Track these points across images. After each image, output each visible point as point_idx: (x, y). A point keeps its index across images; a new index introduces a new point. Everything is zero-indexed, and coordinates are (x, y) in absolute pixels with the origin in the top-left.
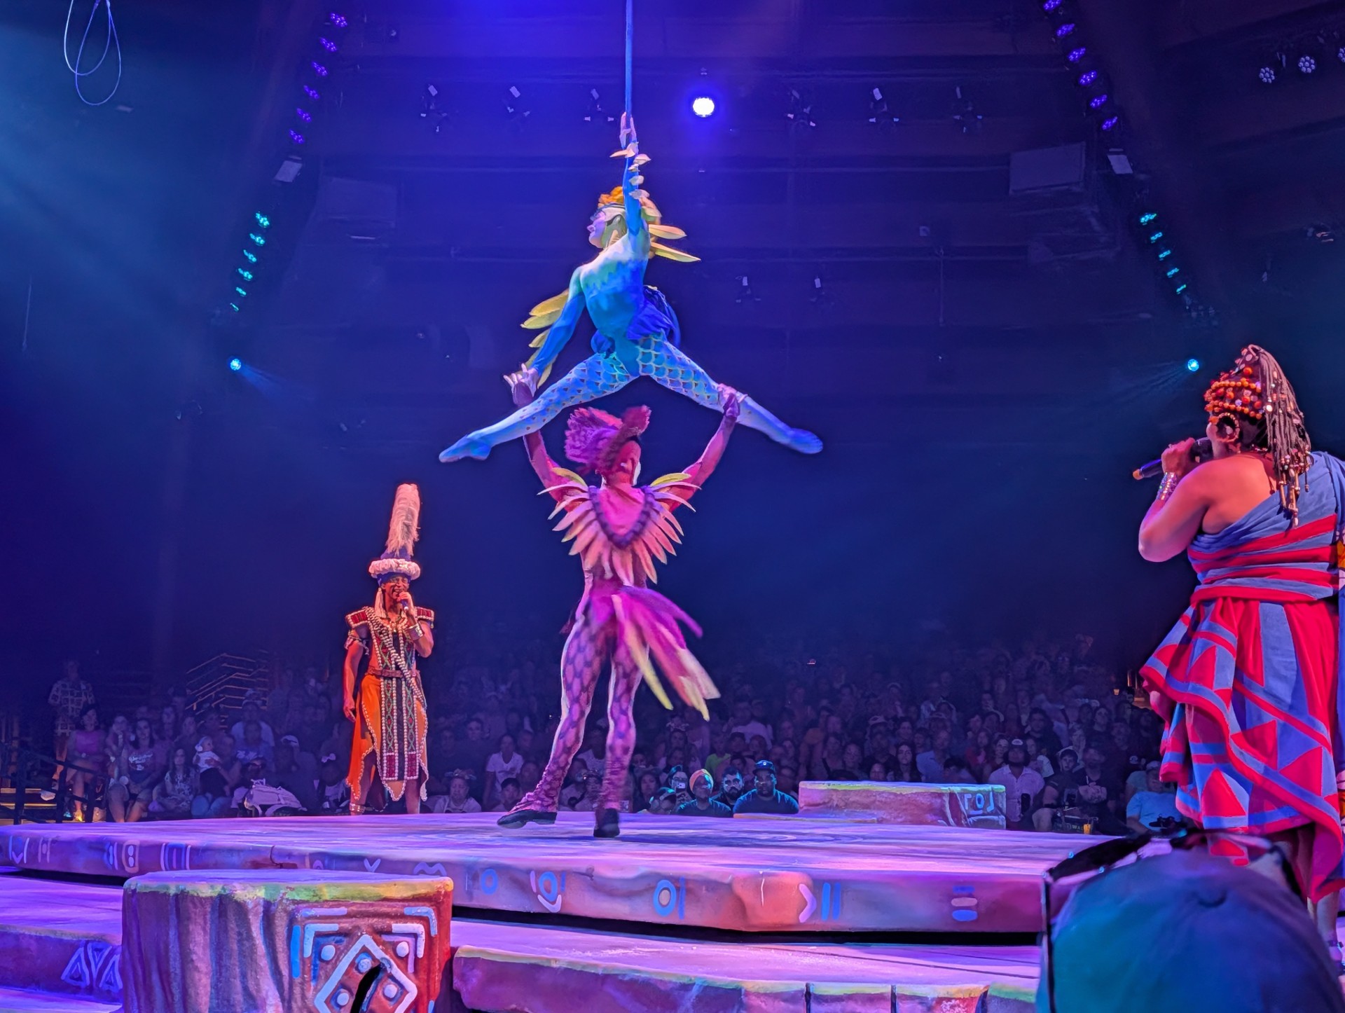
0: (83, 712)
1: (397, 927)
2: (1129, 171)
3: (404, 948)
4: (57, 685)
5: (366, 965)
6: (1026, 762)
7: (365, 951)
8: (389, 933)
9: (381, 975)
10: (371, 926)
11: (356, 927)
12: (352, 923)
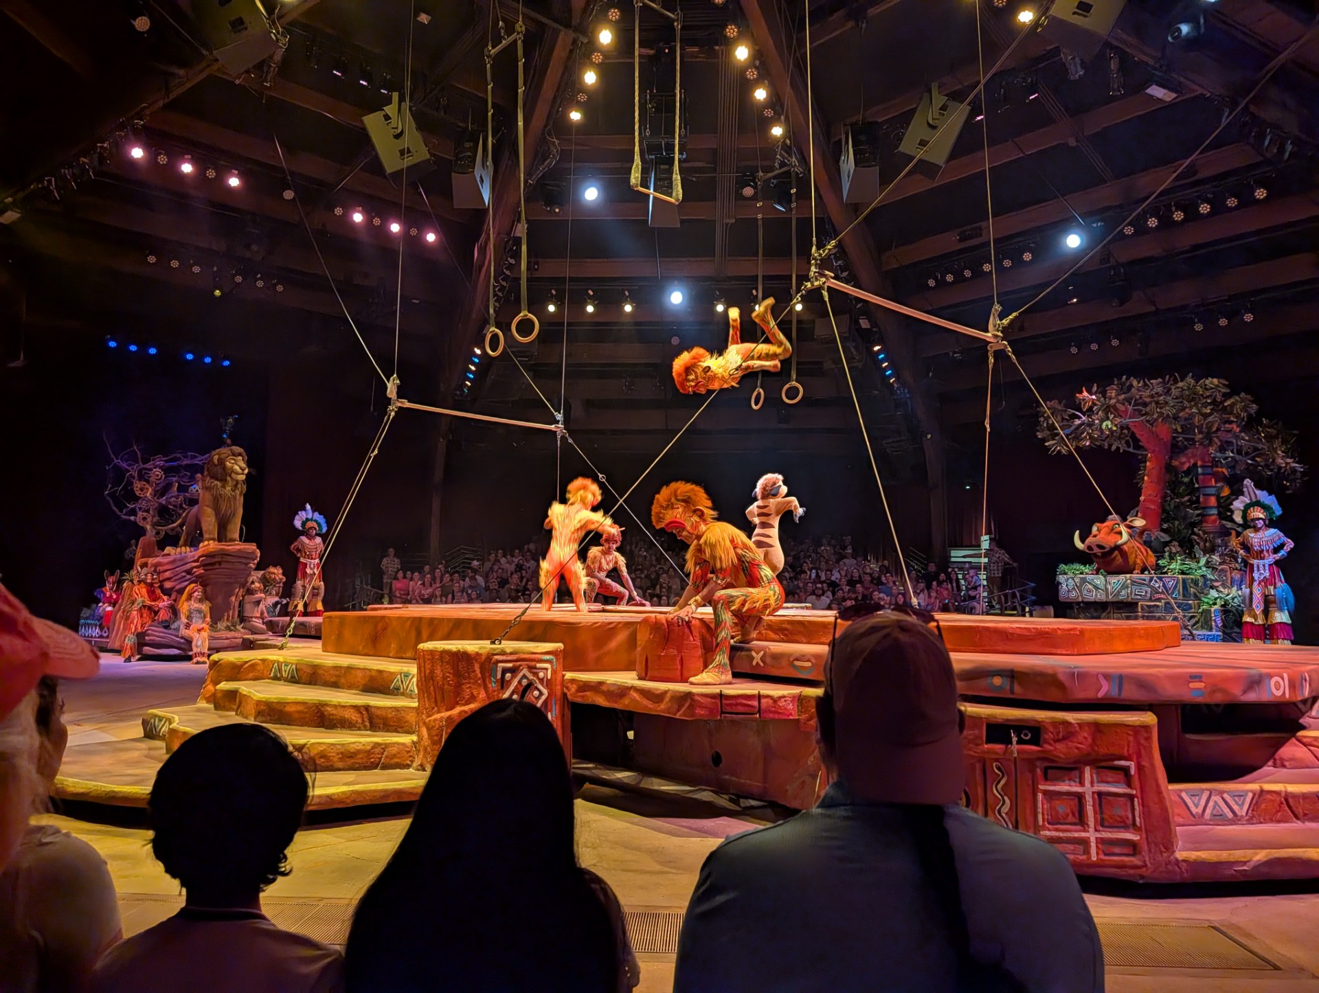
0: (397, 572)
1: (538, 665)
2: (869, 327)
3: (541, 675)
4: (385, 559)
5: (525, 682)
6: (823, 594)
7: (524, 676)
8: (535, 668)
9: (532, 687)
10: (527, 665)
11: (520, 666)
12: (519, 663)
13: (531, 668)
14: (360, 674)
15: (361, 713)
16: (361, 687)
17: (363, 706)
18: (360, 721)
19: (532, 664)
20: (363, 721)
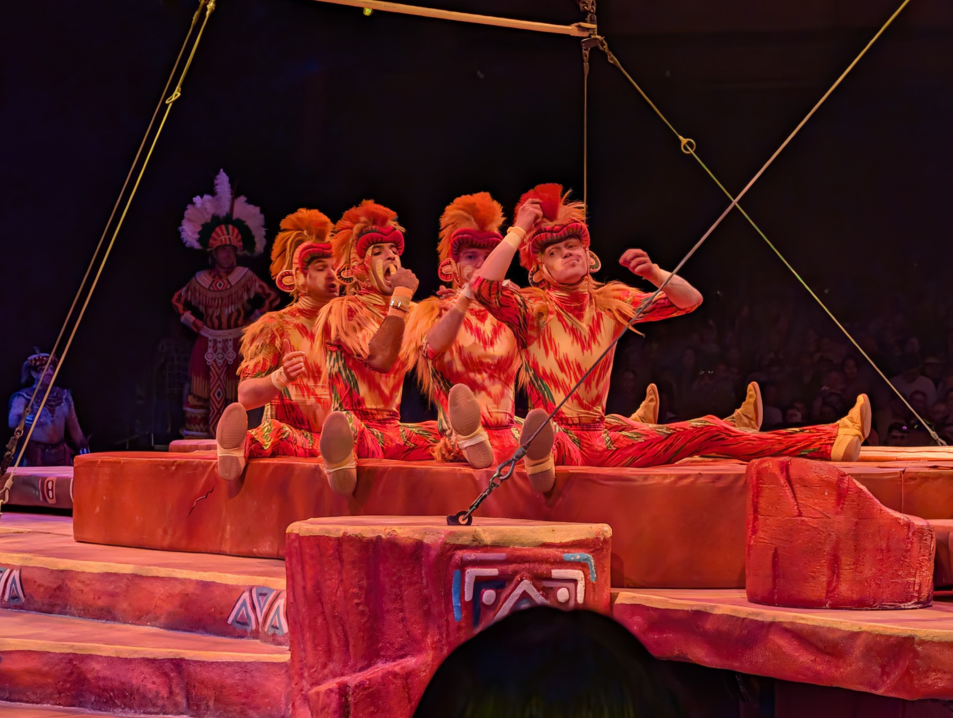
1: (556, 573)
3: (564, 593)
7: (525, 596)
8: (549, 578)
10: (529, 571)
11: (516, 573)
12: (511, 568)
13: (539, 579)
14: (160, 590)
15: (166, 675)
16: (162, 620)
17: (171, 660)
18: (164, 693)
19: (543, 568)
20: (171, 692)
